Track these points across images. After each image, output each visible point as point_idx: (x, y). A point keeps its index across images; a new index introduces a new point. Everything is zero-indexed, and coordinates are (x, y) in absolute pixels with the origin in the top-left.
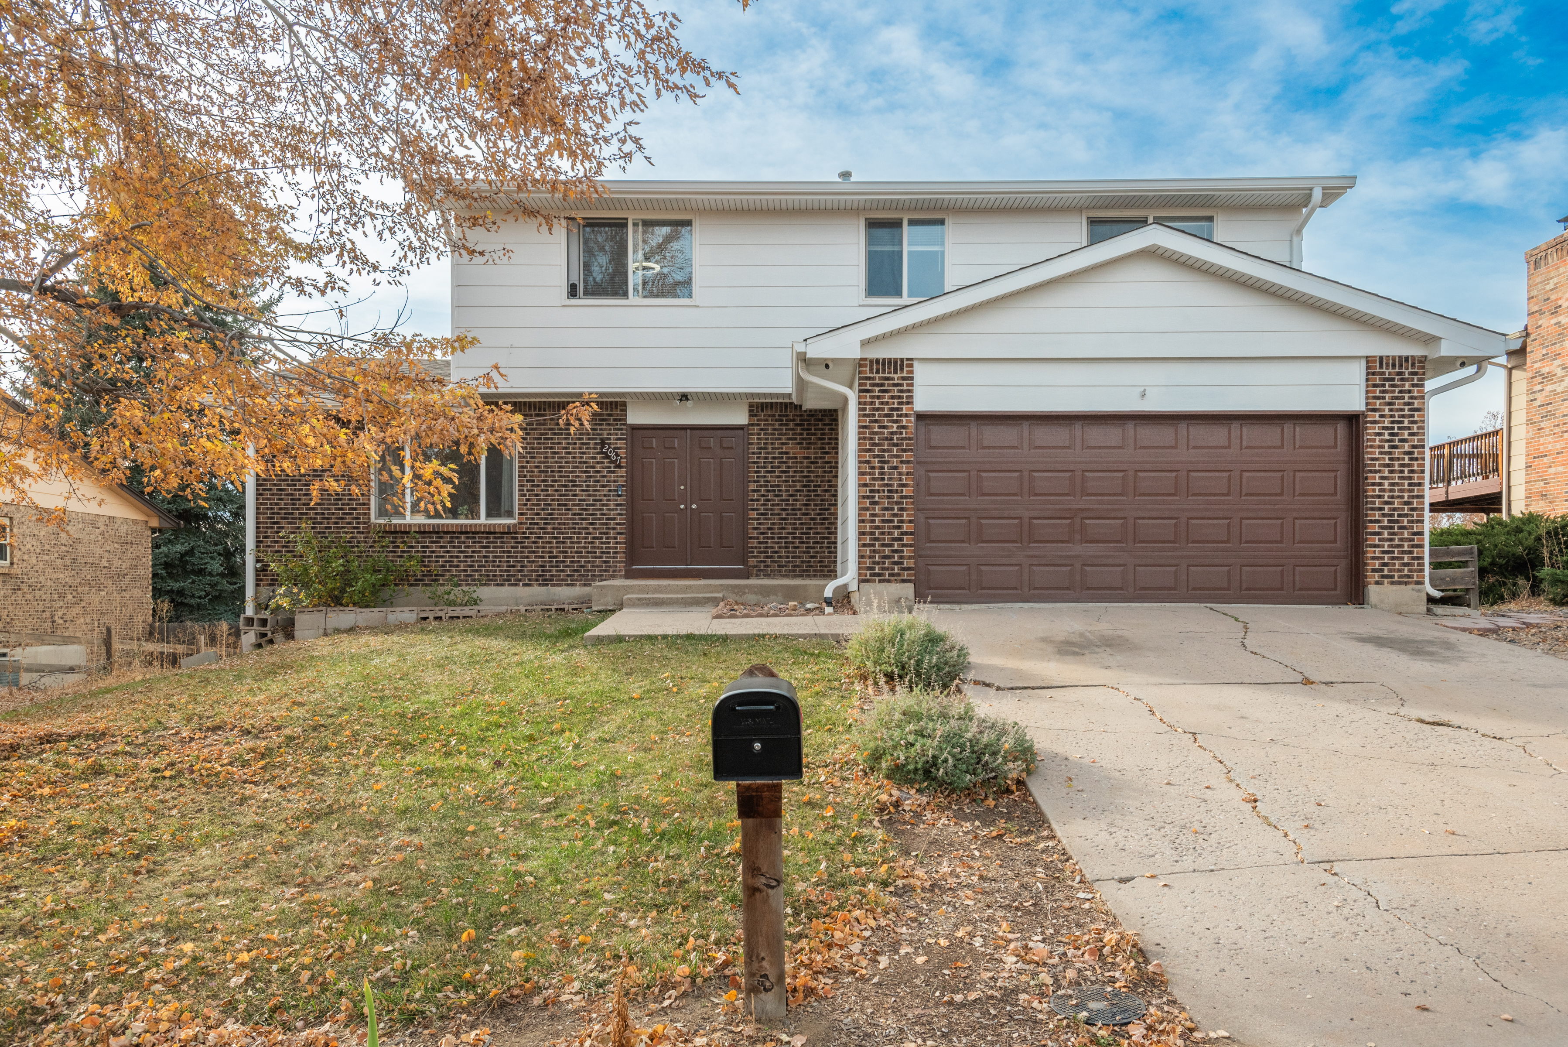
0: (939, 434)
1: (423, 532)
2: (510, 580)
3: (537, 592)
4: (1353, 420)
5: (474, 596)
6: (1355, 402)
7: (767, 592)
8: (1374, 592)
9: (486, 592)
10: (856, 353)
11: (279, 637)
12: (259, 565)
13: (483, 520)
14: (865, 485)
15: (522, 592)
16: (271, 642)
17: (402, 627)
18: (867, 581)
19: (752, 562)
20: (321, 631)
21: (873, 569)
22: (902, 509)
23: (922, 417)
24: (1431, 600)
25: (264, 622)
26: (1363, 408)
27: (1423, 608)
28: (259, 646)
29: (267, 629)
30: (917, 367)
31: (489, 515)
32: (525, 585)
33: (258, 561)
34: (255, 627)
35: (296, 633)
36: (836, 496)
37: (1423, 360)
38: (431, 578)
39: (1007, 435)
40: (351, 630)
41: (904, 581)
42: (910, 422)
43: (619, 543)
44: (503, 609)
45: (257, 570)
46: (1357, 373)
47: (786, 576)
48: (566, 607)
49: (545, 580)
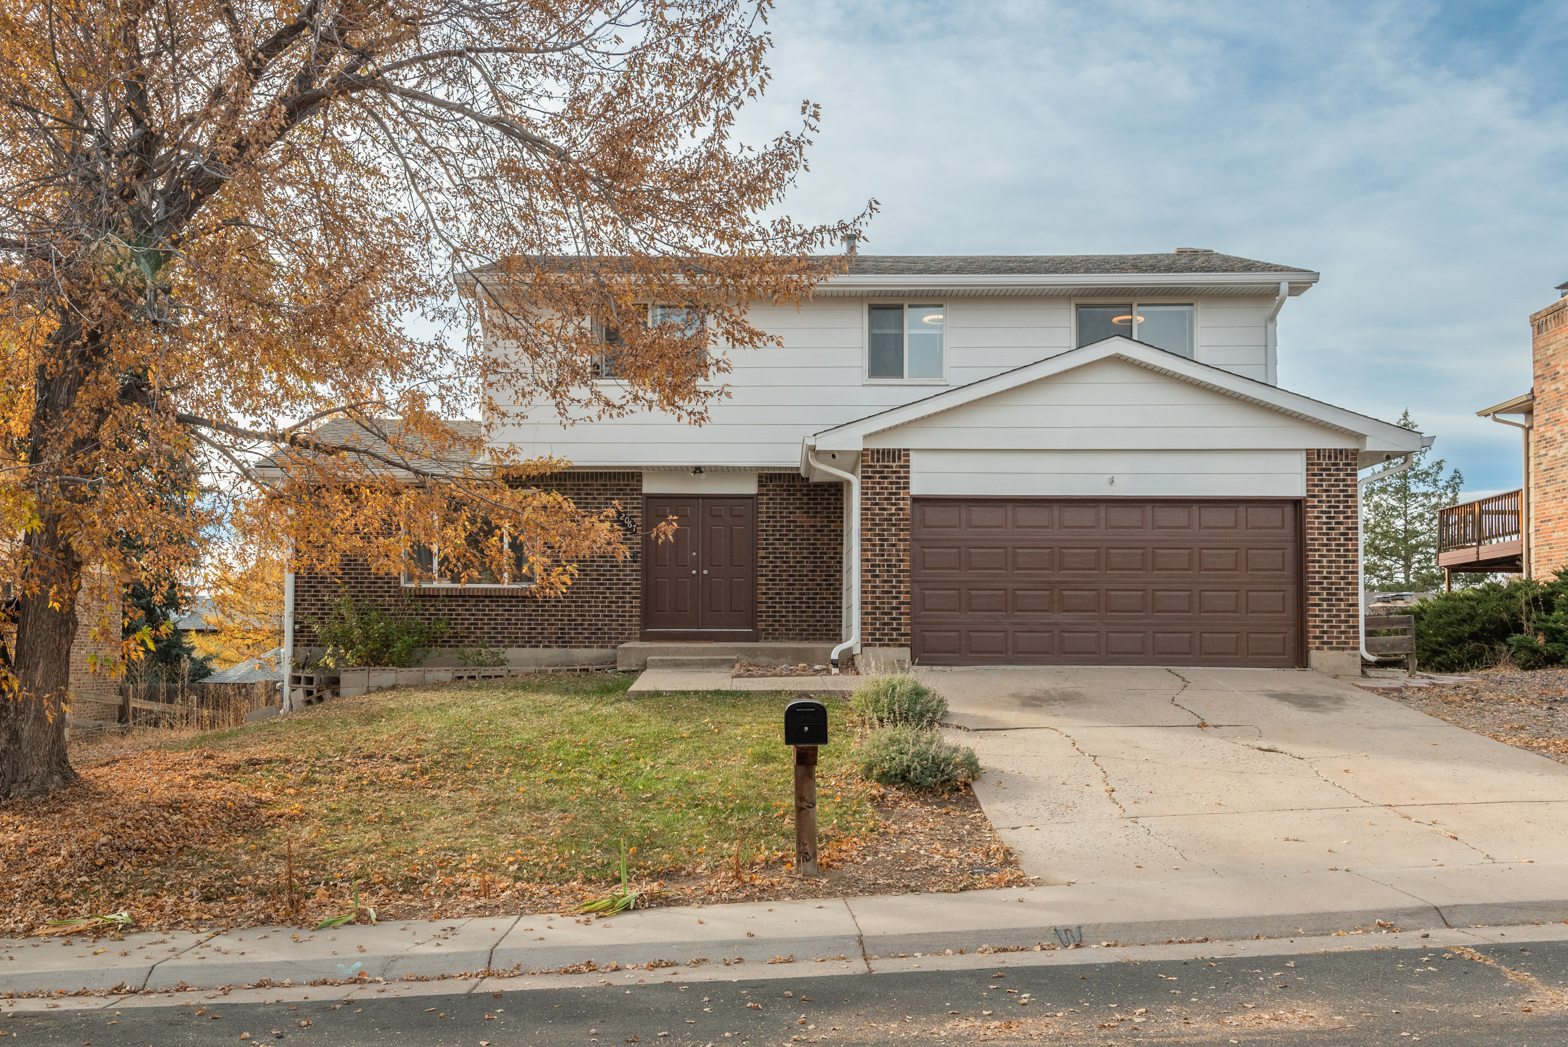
0: (933, 514)
1: (450, 596)
2: (531, 641)
3: (556, 653)
4: (1297, 504)
5: (502, 656)
6: (1297, 488)
7: (778, 654)
8: (1314, 655)
9: (511, 653)
10: (858, 446)
11: (327, 694)
12: (297, 627)
13: (506, 584)
14: (868, 560)
15: (542, 653)
16: (320, 699)
17: (438, 686)
18: (869, 645)
19: (761, 625)
20: (365, 689)
21: (874, 634)
22: (899, 582)
23: (917, 500)
24: (1366, 664)
25: (310, 681)
26: (1305, 495)
27: (1359, 671)
28: (309, 702)
29: (313, 687)
30: (913, 456)
32: (544, 647)
33: (296, 623)
34: (302, 684)
35: (343, 691)
36: (841, 562)
37: (1355, 453)
38: (457, 640)
39: (994, 515)
40: (393, 687)
41: (901, 645)
42: (906, 505)
43: (634, 607)
44: (532, 669)
45: (295, 631)
46: (1299, 463)
47: (793, 639)
48: (590, 667)
49: (564, 641)
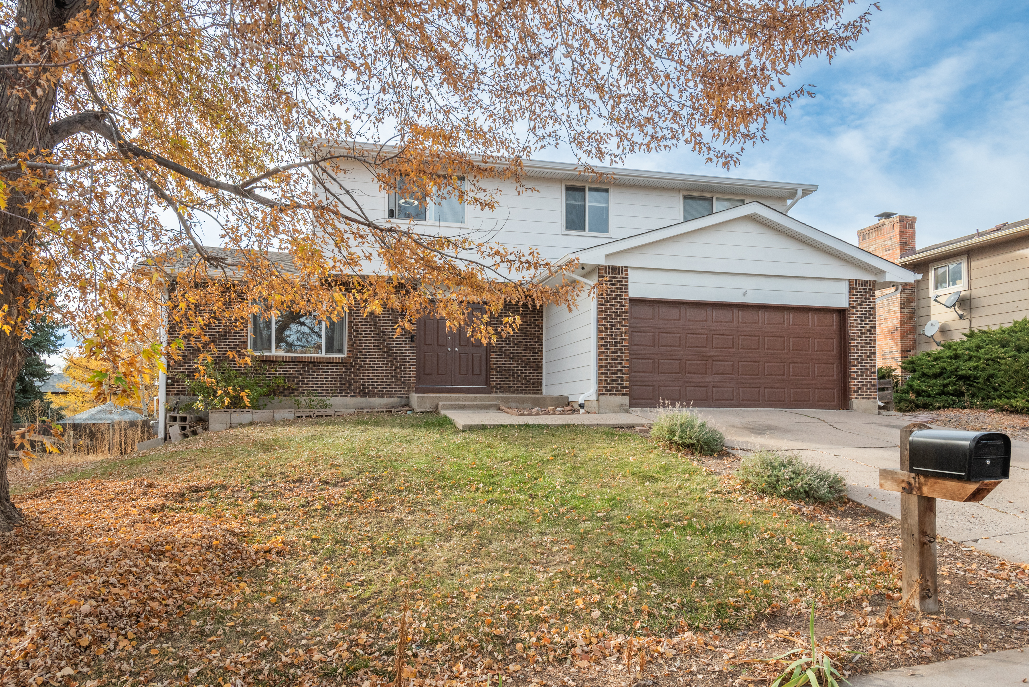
0: (639, 311)
1: (286, 361)
2: (342, 393)
3: (359, 400)
4: (842, 313)
5: (327, 402)
6: (844, 303)
7: (522, 401)
8: (854, 403)
9: (336, 401)
10: (602, 261)
11: (199, 428)
12: (169, 381)
13: (323, 354)
15: (349, 400)
16: (194, 433)
17: (285, 423)
18: (603, 394)
19: (493, 384)
20: (228, 425)
21: (606, 387)
22: (622, 353)
24: (879, 407)
25: (184, 419)
26: (848, 306)
27: (876, 412)
28: (185, 435)
29: (187, 424)
30: (630, 272)
31: (327, 351)
32: (351, 396)
33: (168, 378)
34: (178, 422)
35: (211, 427)
37: (874, 283)
38: (289, 391)
39: (674, 313)
40: (251, 424)
41: (623, 395)
42: (626, 303)
43: (411, 371)
44: (352, 411)
45: (167, 384)
46: (844, 288)
47: (513, 393)
48: (393, 410)
49: (364, 394)
